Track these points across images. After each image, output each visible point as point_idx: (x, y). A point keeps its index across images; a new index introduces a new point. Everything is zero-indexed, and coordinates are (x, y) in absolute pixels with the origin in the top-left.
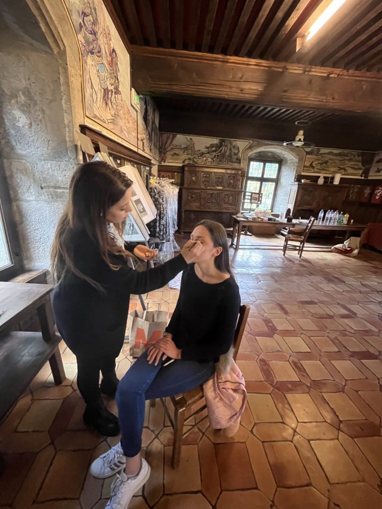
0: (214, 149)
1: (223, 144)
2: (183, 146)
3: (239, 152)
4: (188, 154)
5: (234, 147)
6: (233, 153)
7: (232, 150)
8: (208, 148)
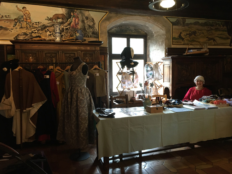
0: (60, 20)
1: (72, 14)
2: (13, 17)
3: (94, 24)
4: (21, 28)
5: (87, 18)
6: (86, 25)
7: (86, 22)
8: (51, 19)
